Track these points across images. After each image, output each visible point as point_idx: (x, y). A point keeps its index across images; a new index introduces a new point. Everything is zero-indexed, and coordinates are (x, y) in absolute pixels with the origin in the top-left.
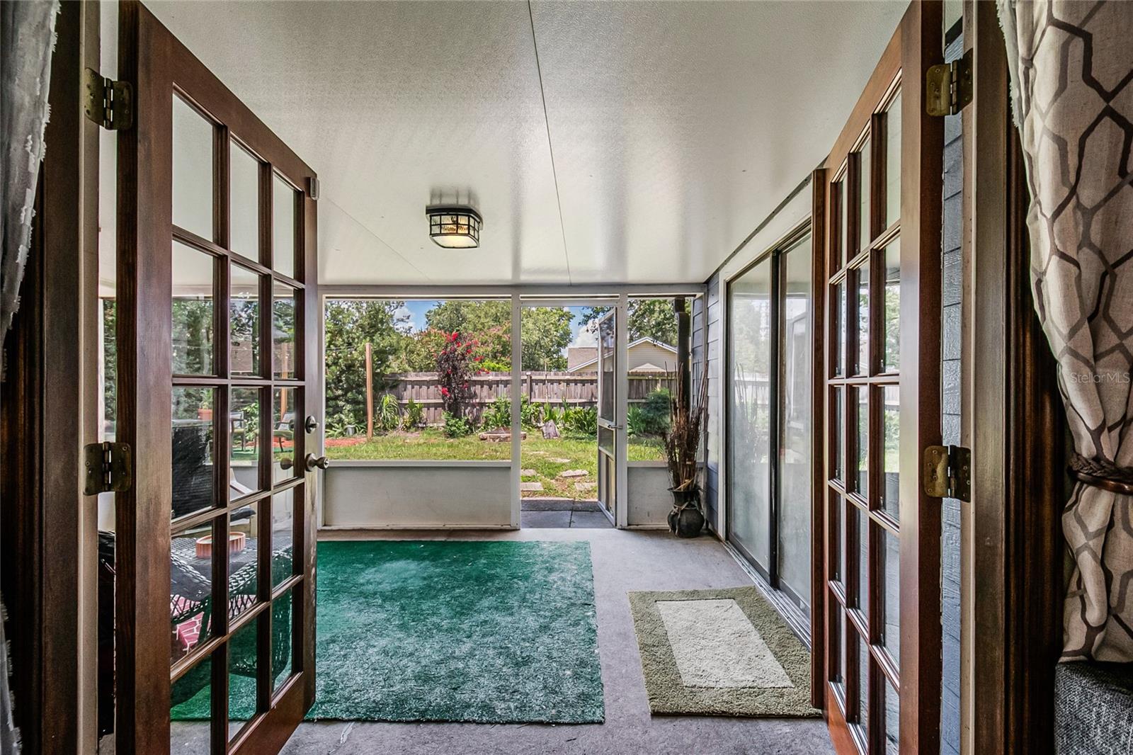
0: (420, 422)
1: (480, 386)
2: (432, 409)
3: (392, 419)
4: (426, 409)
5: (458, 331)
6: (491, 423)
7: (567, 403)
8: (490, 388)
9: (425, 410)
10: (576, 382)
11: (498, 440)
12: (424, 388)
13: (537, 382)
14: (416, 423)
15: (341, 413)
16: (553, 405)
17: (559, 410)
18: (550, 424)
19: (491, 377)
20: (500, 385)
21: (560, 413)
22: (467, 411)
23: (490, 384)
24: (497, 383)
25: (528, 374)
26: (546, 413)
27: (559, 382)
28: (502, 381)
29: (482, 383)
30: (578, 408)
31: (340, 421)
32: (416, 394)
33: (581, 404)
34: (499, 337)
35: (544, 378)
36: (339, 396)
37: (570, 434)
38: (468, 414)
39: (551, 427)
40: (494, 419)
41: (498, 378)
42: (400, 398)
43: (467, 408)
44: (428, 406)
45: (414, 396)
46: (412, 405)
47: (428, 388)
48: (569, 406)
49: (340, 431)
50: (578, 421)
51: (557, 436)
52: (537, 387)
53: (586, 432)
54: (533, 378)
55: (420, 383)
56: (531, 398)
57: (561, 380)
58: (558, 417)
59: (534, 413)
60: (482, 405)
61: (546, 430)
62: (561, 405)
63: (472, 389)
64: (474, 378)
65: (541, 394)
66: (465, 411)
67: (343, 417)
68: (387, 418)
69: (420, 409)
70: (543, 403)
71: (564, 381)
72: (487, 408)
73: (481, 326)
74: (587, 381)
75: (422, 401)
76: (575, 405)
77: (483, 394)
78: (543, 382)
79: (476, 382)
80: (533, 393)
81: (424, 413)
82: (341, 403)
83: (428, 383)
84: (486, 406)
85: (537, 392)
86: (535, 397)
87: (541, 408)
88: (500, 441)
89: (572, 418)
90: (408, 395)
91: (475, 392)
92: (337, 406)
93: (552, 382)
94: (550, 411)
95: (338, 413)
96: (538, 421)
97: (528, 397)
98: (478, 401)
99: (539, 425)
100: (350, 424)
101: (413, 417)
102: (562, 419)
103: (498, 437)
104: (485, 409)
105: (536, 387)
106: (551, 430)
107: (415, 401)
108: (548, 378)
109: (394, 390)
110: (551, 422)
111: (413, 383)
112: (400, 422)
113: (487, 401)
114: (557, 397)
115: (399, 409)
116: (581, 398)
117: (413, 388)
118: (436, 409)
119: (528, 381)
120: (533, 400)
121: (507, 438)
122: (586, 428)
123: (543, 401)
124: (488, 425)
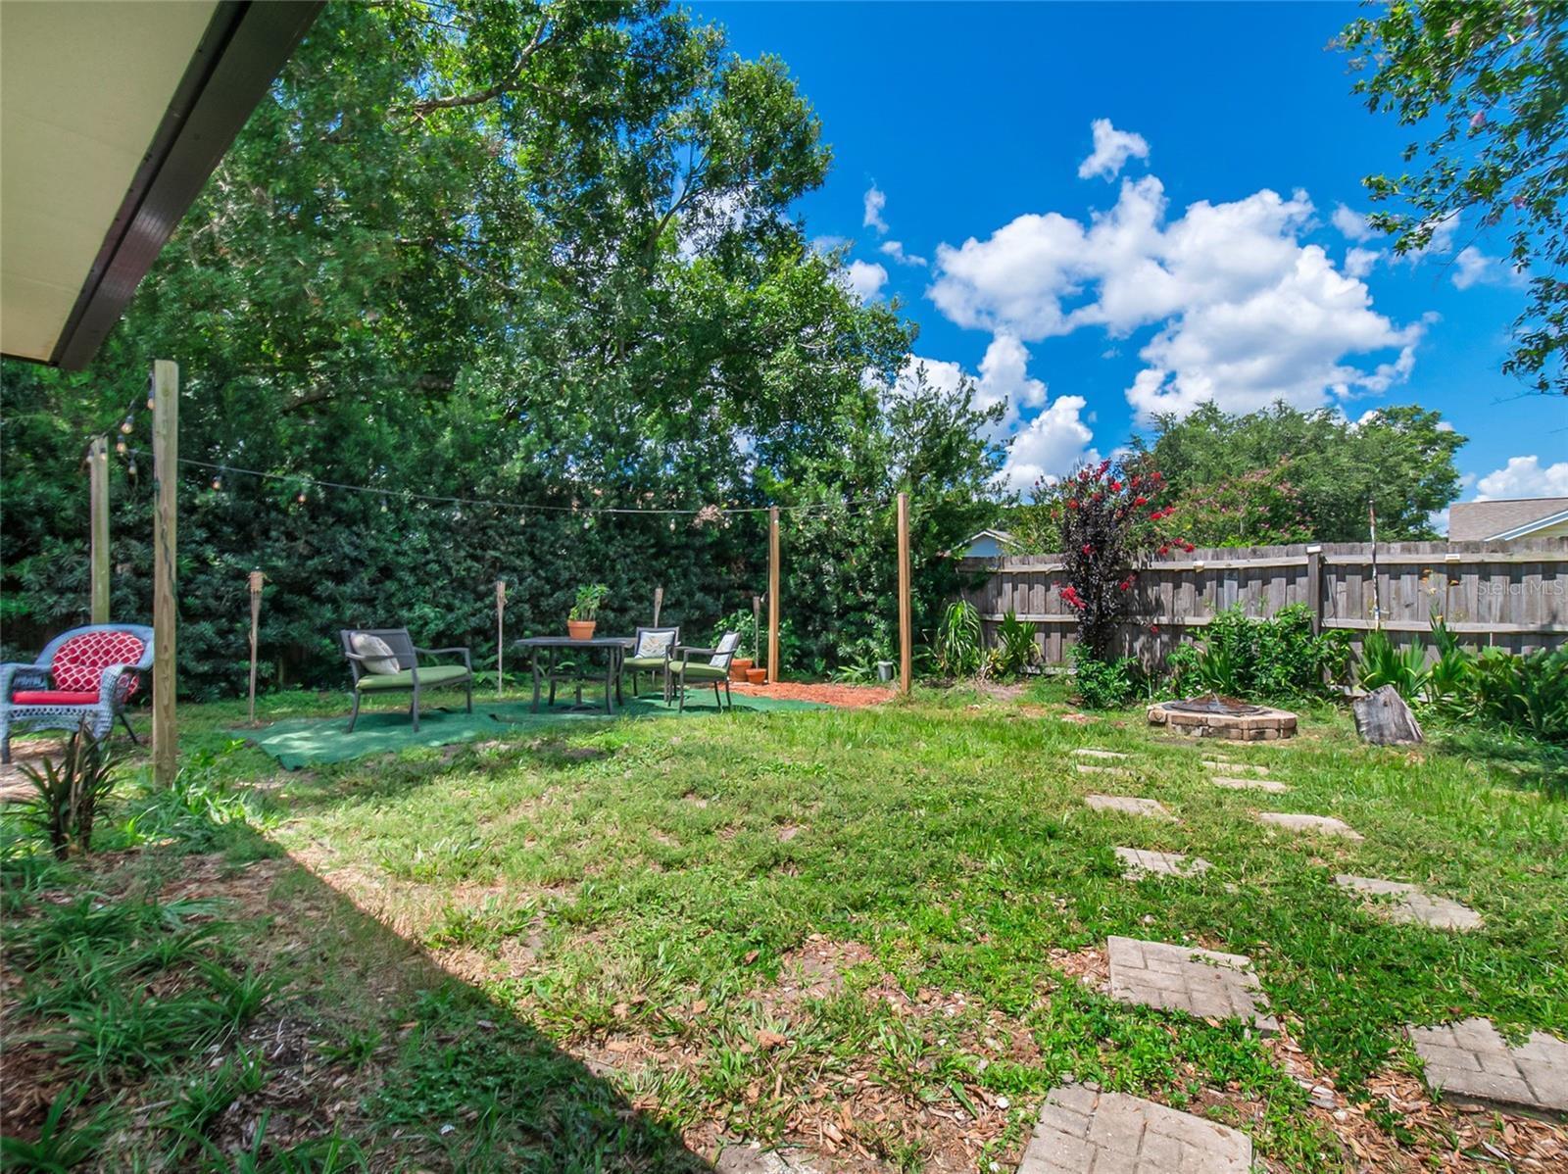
0: (1030, 664)
1: (1170, 585)
2: (1056, 636)
3: (968, 653)
4: (1043, 635)
5: (1173, 485)
6: (1193, 677)
7: (1450, 635)
8: (1200, 590)
9: (1040, 637)
10: (1484, 571)
11: (1198, 732)
12: (1039, 588)
13: (1342, 572)
14: (1021, 664)
15: (870, 636)
16: (1396, 637)
17: (1418, 652)
18: (1382, 698)
19: (1203, 560)
20: (1226, 583)
21: (1426, 663)
22: (1137, 645)
23: (1199, 578)
24: (1219, 576)
25: (1311, 549)
26: (1372, 662)
27: (1420, 570)
28: (1232, 573)
29: (1177, 578)
30: (1492, 652)
31: (867, 651)
32: (1022, 600)
33: (1500, 638)
34: (1264, 491)
35: (1365, 559)
36: (868, 603)
37: (1464, 737)
38: (1137, 650)
39: (1388, 707)
40: (1207, 669)
41: (1221, 565)
42: (989, 609)
43: (1136, 639)
44: (1047, 628)
45: (1017, 608)
46: (1011, 626)
47: (1048, 589)
48: (1458, 643)
49: (863, 670)
50: (1488, 690)
51: (1409, 736)
52: (1341, 586)
53: (1527, 729)
54: (1331, 560)
55: (1030, 579)
56: (1321, 616)
57: (1427, 566)
58: (1415, 674)
59: (1331, 658)
60: (1177, 630)
61: (1368, 714)
62: (1425, 638)
63: (1152, 593)
64: (1156, 565)
65: (1356, 606)
66: (1131, 646)
67: (872, 644)
68: (956, 651)
69: (1030, 635)
70: (1364, 632)
71: (1438, 567)
72: (1190, 639)
73: (1221, 472)
74: (1531, 568)
75: (1032, 618)
76: (1480, 639)
77: (1183, 606)
78: (1364, 571)
79: (1161, 576)
80: (1328, 606)
81: (1038, 645)
82: (870, 618)
83: (1046, 579)
84: (1188, 634)
85: (1342, 600)
86: (1335, 615)
87: (1357, 648)
88: (1206, 734)
89: (1470, 682)
90: (1007, 603)
91: (1158, 600)
92: (863, 623)
93: (1395, 571)
94: (1387, 656)
95: (863, 635)
96: (1344, 678)
97: (1314, 614)
98: (1164, 620)
99: (1347, 691)
100: (885, 660)
101: (1014, 653)
102: (1431, 681)
103: (1200, 724)
104: (1186, 642)
105: (1338, 589)
106: (1388, 717)
107: (1019, 618)
108: (1381, 559)
109: (978, 593)
110: (1389, 692)
111: (1017, 579)
112: (984, 662)
113: (1190, 620)
114: (1414, 616)
115: (986, 631)
116: (1502, 620)
117: (1015, 588)
118: (1063, 636)
119: (1314, 570)
120: (1329, 622)
121: (1227, 727)
122: (1532, 720)
123: (1361, 624)
124: (1186, 681)
